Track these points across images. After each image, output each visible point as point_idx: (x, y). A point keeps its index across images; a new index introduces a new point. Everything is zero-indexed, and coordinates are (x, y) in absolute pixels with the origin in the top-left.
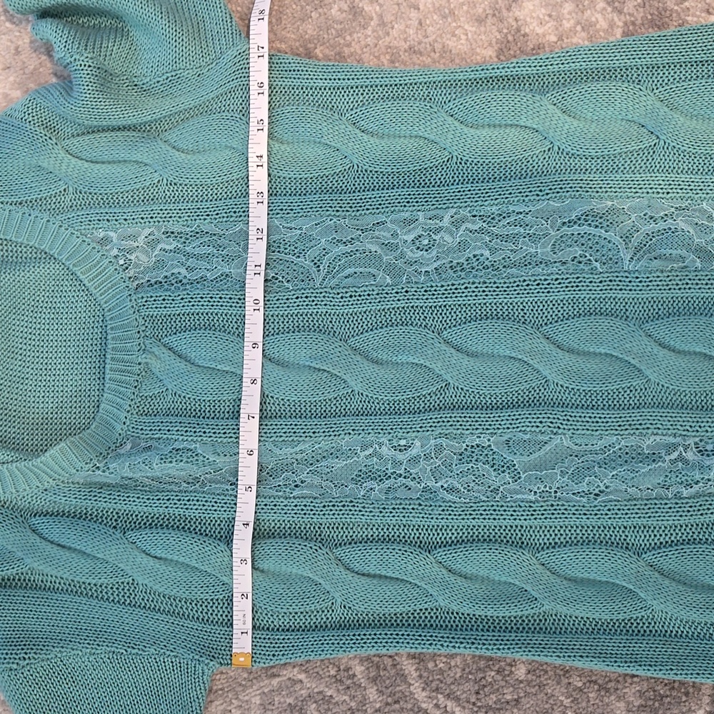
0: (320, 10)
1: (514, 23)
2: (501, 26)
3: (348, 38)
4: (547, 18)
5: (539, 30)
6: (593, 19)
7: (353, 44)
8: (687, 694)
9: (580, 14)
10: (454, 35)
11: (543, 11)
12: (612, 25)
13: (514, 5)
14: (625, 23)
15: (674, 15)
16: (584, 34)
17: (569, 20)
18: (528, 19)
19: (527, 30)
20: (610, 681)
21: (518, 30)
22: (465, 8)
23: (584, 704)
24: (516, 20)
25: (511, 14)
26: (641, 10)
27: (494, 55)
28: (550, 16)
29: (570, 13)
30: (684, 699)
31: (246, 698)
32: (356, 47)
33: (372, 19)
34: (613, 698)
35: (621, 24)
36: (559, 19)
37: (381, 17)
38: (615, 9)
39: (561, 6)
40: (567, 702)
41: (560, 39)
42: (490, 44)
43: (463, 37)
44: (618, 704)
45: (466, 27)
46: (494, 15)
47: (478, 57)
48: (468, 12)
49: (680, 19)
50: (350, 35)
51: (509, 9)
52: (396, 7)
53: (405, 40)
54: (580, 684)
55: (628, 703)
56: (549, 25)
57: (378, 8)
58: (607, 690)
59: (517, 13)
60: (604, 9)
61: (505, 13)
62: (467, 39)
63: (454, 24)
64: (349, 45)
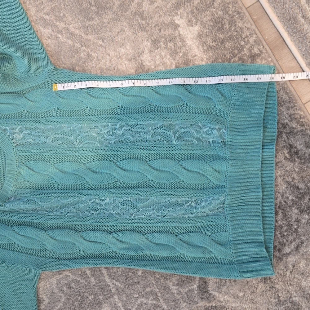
0: (77, 55)
1: (140, 62)
2: (136, 62)
3: (87, 64)
4: (151, 60)
5: (149, 64)
6: (166, 61)
7: (88, 66)
8: (191, 280)
9: (162, 59)
10: (121, 64)
11: (150, 58)
12: (172, 63)
13: (140, 56)
14: (176, 63)
15: (191, 61)
16: (163, 66)
17: (158, 61)
18: (145, 60)
19: (145, 64)
20: (168, 276)
21: (142, 64)
22: (125, 56)
23: (159, 283)
24: (141, 60)
25: (139, 59)
26: (181, 59)
27: (134, 72)
28: (152, 60)
29: (158, 59)
30: (190, 281)
31: (51, 281)
32: (89, 67)
33: (94, 58)
34: (168, 281)
35: (175, 63)
36: (155, 61)
37: (97, 57)
38: (173, 58)
39: (156, 57)
40: (154, 282)
41: (155, 67)
42: (133, 68)
43: (124, 65)
44: (170, 283)
45: (125, 62)
46: (134, 59)
47: (129, 72)
48: (125, 57)
49: (193, 62)
50: (87, 63)
51: (139, 57)
52: (102, 54)
53: (105, 66)
54: (158, 277)
55: (173, 283)
56: (152, 63)
57: (96, 55)
58: (167, 279)
59: (142, 58)
60: (169, 58)
61: (137, 58)
62: (125, 66)
63: (121, 61)
64: (87, 67)
